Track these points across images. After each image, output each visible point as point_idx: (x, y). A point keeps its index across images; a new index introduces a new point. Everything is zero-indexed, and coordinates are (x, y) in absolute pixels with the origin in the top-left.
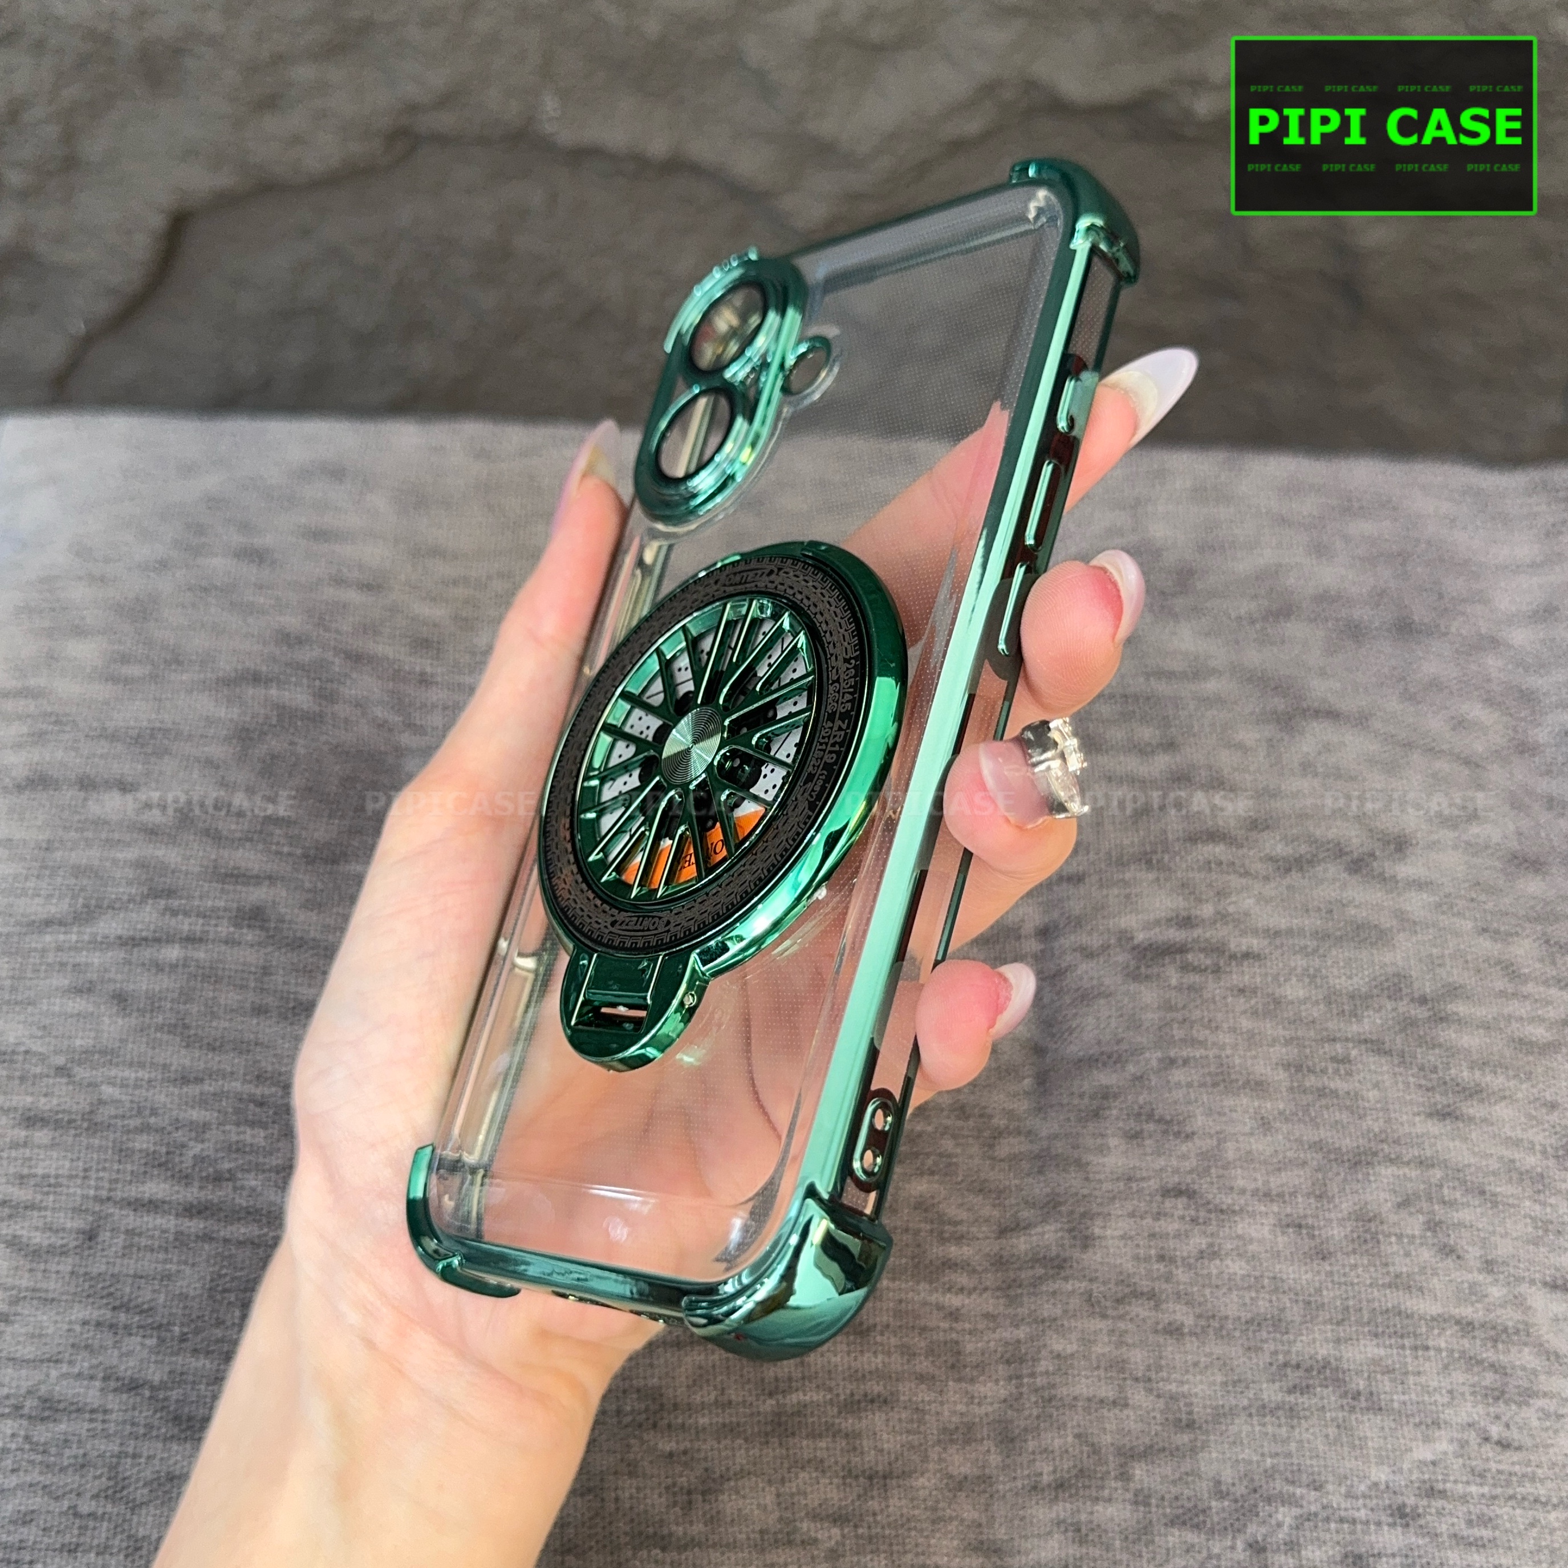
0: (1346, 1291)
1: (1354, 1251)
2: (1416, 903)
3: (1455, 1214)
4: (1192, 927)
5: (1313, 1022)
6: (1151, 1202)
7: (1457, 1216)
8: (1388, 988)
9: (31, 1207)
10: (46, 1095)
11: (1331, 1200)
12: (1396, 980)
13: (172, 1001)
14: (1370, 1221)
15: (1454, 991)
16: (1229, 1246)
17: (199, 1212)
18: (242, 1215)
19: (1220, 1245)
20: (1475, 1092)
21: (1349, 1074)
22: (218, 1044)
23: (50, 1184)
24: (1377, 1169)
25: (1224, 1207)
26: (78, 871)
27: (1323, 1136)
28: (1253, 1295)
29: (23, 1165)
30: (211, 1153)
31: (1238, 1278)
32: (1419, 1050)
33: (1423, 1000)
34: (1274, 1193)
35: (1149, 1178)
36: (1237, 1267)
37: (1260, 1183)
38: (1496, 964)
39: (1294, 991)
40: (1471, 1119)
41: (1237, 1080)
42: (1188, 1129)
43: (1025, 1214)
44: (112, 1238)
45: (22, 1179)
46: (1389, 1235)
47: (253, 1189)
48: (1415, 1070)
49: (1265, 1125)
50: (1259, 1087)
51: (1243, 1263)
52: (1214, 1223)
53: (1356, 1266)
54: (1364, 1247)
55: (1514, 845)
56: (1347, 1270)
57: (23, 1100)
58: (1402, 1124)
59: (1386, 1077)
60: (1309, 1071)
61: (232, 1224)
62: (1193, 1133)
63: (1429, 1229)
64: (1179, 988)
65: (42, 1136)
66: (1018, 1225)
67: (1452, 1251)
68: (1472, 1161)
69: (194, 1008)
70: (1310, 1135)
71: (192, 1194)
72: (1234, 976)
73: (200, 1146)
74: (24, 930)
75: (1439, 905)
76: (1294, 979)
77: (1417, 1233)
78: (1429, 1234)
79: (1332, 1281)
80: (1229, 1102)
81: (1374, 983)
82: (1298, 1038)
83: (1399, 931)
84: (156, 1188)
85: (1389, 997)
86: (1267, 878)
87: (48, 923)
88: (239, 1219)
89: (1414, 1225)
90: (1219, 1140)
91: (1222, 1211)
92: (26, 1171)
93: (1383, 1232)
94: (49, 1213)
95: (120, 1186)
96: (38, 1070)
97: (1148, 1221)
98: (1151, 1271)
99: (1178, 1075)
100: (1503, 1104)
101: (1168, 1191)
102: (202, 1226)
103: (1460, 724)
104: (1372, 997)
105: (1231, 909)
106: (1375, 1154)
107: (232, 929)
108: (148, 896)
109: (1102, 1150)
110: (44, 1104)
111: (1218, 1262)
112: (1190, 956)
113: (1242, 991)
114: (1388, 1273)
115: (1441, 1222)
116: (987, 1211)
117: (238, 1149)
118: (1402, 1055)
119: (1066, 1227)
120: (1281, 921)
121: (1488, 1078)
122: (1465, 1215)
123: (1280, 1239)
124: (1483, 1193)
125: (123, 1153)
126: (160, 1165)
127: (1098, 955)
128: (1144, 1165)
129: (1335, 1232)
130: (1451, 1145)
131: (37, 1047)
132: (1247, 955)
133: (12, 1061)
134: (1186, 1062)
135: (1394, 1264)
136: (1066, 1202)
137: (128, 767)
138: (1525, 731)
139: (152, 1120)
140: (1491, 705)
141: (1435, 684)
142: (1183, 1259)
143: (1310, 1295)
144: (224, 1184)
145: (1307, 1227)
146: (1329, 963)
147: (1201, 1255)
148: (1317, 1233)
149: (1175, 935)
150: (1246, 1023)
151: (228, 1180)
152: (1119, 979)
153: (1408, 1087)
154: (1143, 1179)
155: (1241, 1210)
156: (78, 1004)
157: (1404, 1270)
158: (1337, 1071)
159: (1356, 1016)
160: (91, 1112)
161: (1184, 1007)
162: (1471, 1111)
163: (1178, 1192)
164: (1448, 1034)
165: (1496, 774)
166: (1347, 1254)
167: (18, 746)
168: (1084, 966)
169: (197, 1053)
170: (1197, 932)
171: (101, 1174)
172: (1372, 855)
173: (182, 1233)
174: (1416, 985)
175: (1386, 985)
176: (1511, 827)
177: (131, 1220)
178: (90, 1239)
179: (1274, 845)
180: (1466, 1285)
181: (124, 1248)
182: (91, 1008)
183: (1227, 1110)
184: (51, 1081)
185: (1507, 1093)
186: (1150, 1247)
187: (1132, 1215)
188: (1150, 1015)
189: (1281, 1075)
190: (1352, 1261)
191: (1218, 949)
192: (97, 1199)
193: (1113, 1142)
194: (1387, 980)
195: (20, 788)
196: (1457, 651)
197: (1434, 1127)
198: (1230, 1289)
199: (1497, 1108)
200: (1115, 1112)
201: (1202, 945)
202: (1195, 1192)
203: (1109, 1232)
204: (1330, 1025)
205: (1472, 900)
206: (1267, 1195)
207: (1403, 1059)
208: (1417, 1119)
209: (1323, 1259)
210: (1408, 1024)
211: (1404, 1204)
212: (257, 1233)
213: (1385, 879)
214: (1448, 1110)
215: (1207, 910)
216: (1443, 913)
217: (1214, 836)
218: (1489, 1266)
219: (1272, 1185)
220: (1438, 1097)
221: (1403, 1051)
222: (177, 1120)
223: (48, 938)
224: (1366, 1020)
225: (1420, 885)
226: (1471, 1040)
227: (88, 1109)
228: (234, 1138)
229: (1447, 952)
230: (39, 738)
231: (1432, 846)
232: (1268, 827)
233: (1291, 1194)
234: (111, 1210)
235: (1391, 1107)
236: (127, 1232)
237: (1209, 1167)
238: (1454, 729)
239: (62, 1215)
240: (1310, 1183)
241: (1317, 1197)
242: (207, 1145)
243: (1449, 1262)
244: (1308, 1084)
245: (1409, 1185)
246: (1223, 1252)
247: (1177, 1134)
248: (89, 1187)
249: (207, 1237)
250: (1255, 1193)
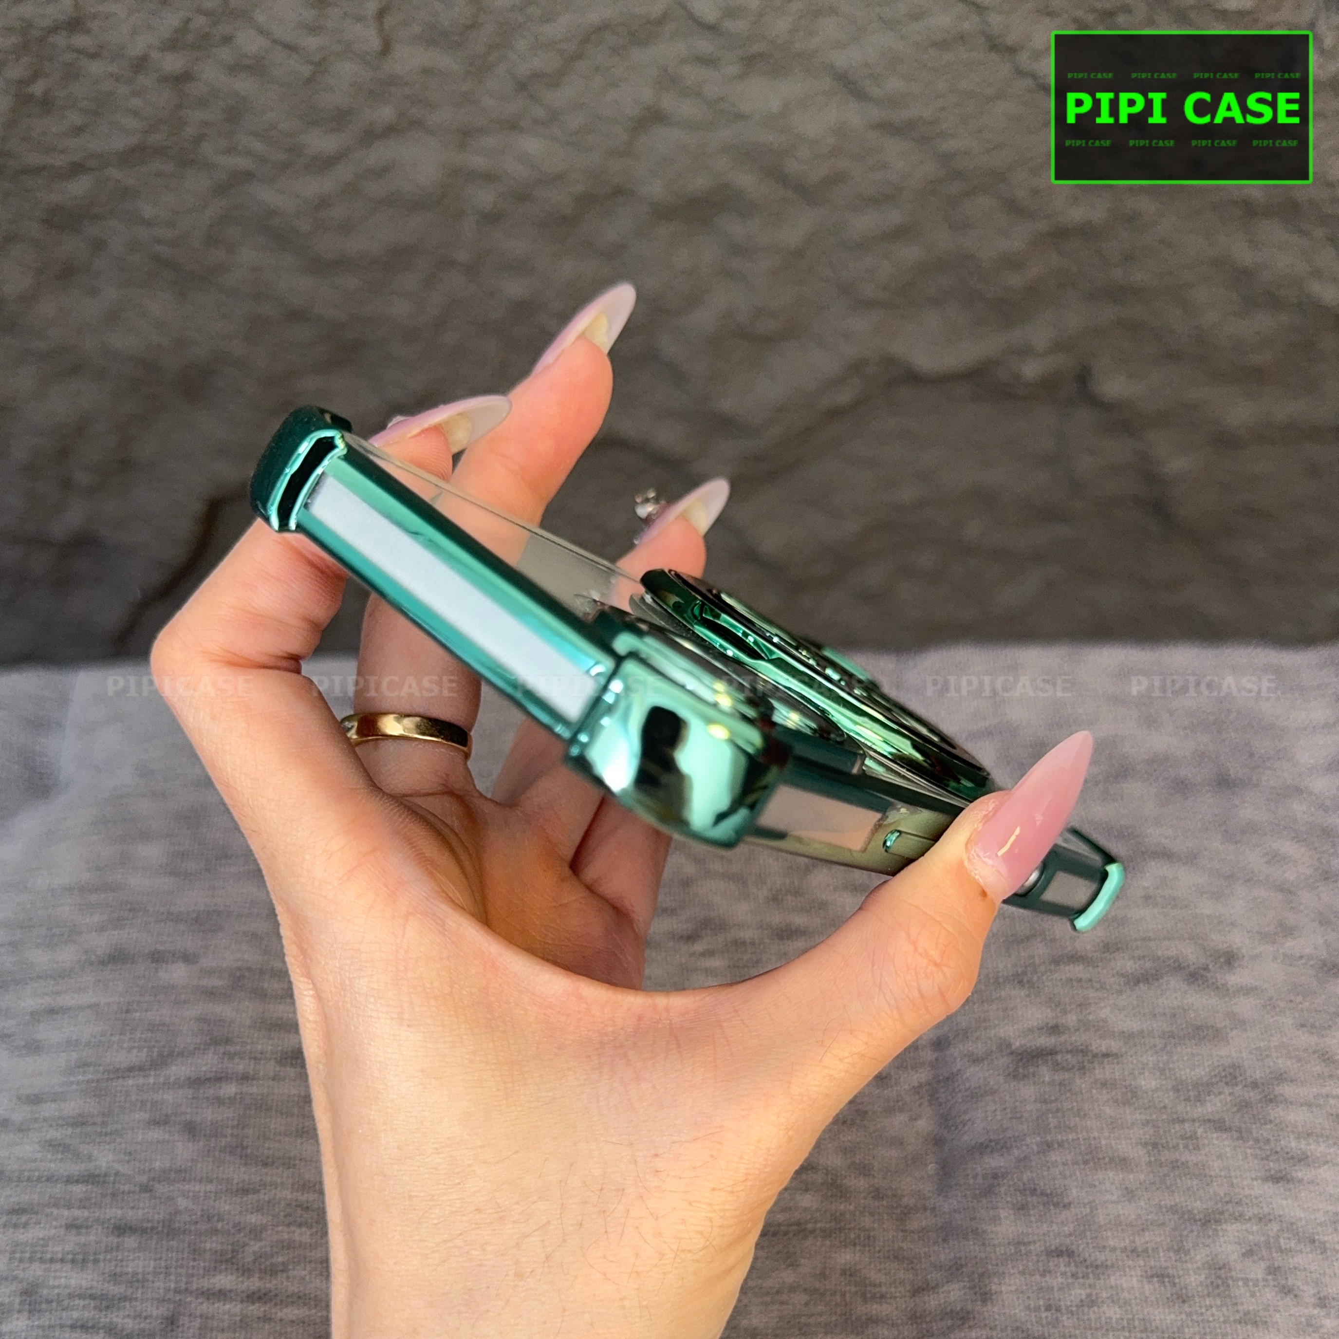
0: (1204, 1328)
1: (1208, 1295)
2: (1245, 1006)
3: (1290, 1260)
4: (1059, 1034)
5: (1165, 1107)
6: (1038, 1261)
7: (1292, 1262)
8: (1226, 1076)
9: (124, 1299)
10: (133, 1208)
11: (1187, 1253)
12: (1232, 1070)
13: (233, 1127)
14: (1220, 1269)
15: (1280, 1077)
16: (1104, 1295)
17: (260, 1298)
18: (295, 1299)
19: (1097, 1294)
20: (1303, 1159)
21: (1197, 1148)
22: (270, 1160)
23: (138, 1281)
24: (1224, 1226)
25: (1099, 1263)
26: (153, 1027)
27: (1177, 1200)
28: (1127, 1334)
29: (116, 1266)
30: (268, 1249)
31: (1114, 1320)
32: (1254, 1126)
33: (1255, 1085)
34: (1140, 1250)
35: (1035, 1242)
36: (1113, 1313)
37: (1127, 1241)
38: (1314, 1053)
39: (1147, 1082)
40: (1301, 1181)
41: (1104, 1158)
42: (1066, 1201)
43: (934, 1276)
44: (190, 1322)
45: (115, 1277)
46: (1238, 1279)
47: (303, 1279)
48: (1251, 1143)
49: (1130, 1194)
50: (1123, 1163)
51: (1117, 1309)
52: (1091, 1276)
53: (1211, 1307)
54: (1217, 1291)
55: (1324, 954)
56: (1203, 1310)
57: (114, 1212)
58: (1243, 1188)
59: (1228, 1149)
60: (1163, 1147)
61: (286, 1306)
62: (1070, 1204)
63: (1270, 1273)
64: (1052, 1083)
65: (131, 1241)
66: (928, 1285)
67: (1289, 1292)
68: (1302, 1215)
69: (249, 1131)
70: (1167, 1200)
71: (254, 1283)
72: (1097, 1072)
73: (259, 1244)
74: (111, 1076)
75: (1265, 1006)
76: (1147, 1074)
77: (1260, 1277)
78: (1270, 1277)
79: (1192, 1320)
80: (1100, 1175)
81: (1213, 1074)
82: (1153, 1120)
83: (1231, 1030)
84: (224, 1280)
85: (1227, 1083)
86: (1120, 992)
87: (131, 1069)
88: (293, 1302)
89: (1257, 1271)
90: (1091, 1208)
91: (1097, 1267)
92: (118, 1270)
93: (1231, 1277)
94: (138, 1303)
95: (195, 1279)
96: (126, 1188)
97: (1037, 1277)
98: (1041, 1318)
99: (1055, 1156)
100: (1326, 1167)
101: (1052, 1251)
102: (262, 1309)
103: (1275, 858)
104: (1212, 1084)
105: (1091, 1017)
106: (1222, 1213)
107: (278, 1069)
108: (210, 1045)
109: (995, 1219)
110: (132, 1216)
111: (1096, 1308)
112: (1059, 1057)
113: (1104, 1084)
114: (1237, 1311)
115: (1279, 1267)
116: (901, 1275)
117: (289, 1246)
118: (1239, 1130)
119: (968, 1285)
120: (1132, 1025)
121: (1313, 1147)
122: (1299, 1260)
123: (1146, 1287)
124: (1313, 1241)
125: (196, 1252)
126: (227, 1261)
127: (983, 1060)
128: (1030, 1230)
129: (1192, 1279)
130: (1284, 1202)
131: (125, 1169)
132: (1106, 1055)
133: (104, 1182)
134: (1061, 1144)
135: (1242, 1304)
136: (966, 1264)
137: (188, 942)
138: (1328, 862)
139: (220, 1225)
140: (1299, 841)
141: (1251, 828)
142: (1067, 1307)
143: (1174, 1333)
144: (279, 1274)
145: (1168, 1276)
146: (1175, 1058)
147: (1081, 1304)
148: (1177, 1281)
149: (1044, 1041)
150: (1108, 1111)
151: (282, 1271)
152: (1001, 1079)
153: (1246, 1158)
154: (1029, 1243)
155: (1112, 1266)
156: (156, 1134)
157: (1251, 1308)
158: (1186, 1147)
159: (1199, 1101)
160: (170, 1220)
161: (1056, 1100)
162: (1300, 1175)
163: (1059, 1253)
164: (1277, 1113)
165: (1307, 898)
166: (1203, 1296)
167: (101, 929)
168: (972, 1069)
169: (253, 1170)
170: (1063, 1038)
171: (180, 1270)
172: (1206, 968)
173: (247, 1316)
174: (1248, 1073)
175: (1223, 1074)
176: (1320, 941)
177: (205, 1307)
178: (172, 1324)
179: (1126, 964)
180: (1303, 1319)
181: (200, 1328)
182: (167, 1136)
183: (1097, 1183)
184: (137, 1197)
185: (1329, 1158)
186: (1038, 1299)
187: (1022, 1273)
188: (1028, 1107)
189: (1139, 1154)
190: (1208, 1303)
191: (1083, 1051)
192: (177, 1291)
193: (1003, 1213)
194: (1224, 1070)
195: (102, 963)
196: (1268, 800)
197: (1269, 1189)
198: (1107, 1330)
199: (1321, 1171)
200: (1003, 1189)
201: (1070, 1048)
202: (1073, 1252)
203: (1004, 1288)
204: (1180, 1108)
205: (1291, 1001)
206: (1133, 1251)
207: (1242, 1135)
208: (1255, 1183)
209: (1184, 1302)
210: (1244, 1106)
211: (1249, 1253)
212: (307, 1313)
213: (1218, 988)
214: (1279, 1175)
215: (1071, 1019)
216: (1268, 1013)
217: (1075, 958)
218: (1322, 1302)
219: (1138, 1243)
220: (1271, 1164)
221: (1240, 1128)
222: (239, 1223)
223: (131, 1082)
224: (1209, 1104)
225: (1247, 991)
226: (1297, 1116)
227: (167, 1217)
228: (286, 1236)
229: (1272, 1045)
230: (117, 923)
231: (1254, 958)
232: (1118, 949)
233: (1153, 1250)
234: (188, 1299)
235: (1233, 1174)
236: (201, 1316)
237: (1085, 1230)
238: (1268, 862)
239: (149, 1304)
240: (1169, 1240)
241: (1175, 1251)
242: (263, 1243)
243: (1288, 1300)
244: (1163, 1159)
245: (1251, 1238)
246: (1100, 1300)
247: (1056, 1205)
248: (170, 1281)
249: (266, 1319)
250: (1124, 1250)
